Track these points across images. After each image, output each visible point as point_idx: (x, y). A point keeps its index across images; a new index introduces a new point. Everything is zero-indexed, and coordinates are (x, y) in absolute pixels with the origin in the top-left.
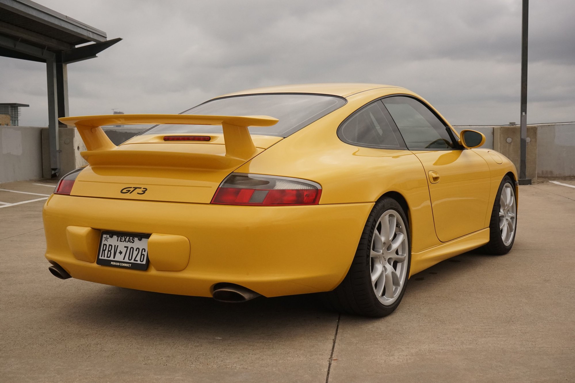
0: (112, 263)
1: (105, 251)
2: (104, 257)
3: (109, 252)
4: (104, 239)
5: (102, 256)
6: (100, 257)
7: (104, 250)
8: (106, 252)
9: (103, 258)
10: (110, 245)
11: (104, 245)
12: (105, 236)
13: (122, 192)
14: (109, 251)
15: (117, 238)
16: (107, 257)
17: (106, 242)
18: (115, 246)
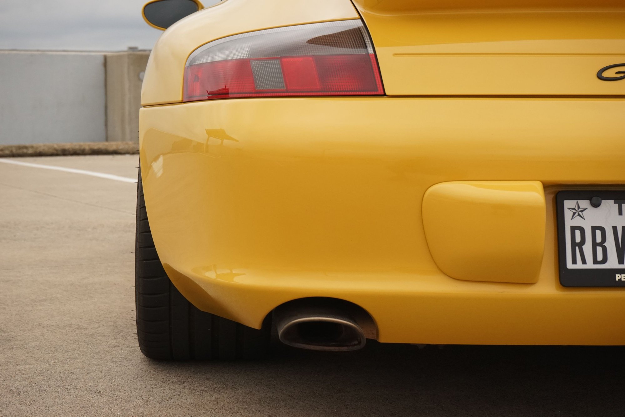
0: (618, 277)
1: (584, 247)
2: (584, 262)
3: (599, 250)
4: (568, 214)
5: (574, 262)
6: (570, 265)
7: (578, 246)
8: (588, 248)
9: (579, 265)
10: (594, 229)
11: (573, 229)
12: (568, 204)
13: (600, 76)
14: (595, 245)
15: (617, 205)
16: (595, 262)
17: (577, 222)
18: (615, 229)
